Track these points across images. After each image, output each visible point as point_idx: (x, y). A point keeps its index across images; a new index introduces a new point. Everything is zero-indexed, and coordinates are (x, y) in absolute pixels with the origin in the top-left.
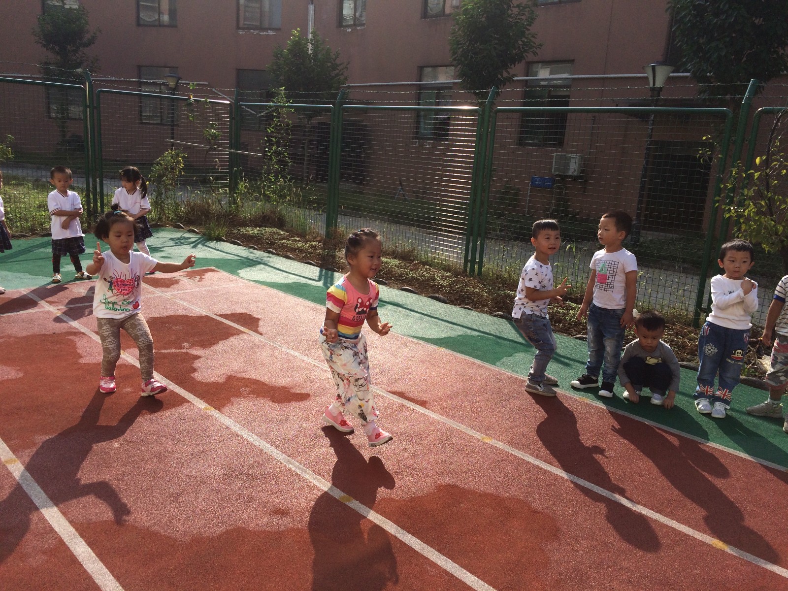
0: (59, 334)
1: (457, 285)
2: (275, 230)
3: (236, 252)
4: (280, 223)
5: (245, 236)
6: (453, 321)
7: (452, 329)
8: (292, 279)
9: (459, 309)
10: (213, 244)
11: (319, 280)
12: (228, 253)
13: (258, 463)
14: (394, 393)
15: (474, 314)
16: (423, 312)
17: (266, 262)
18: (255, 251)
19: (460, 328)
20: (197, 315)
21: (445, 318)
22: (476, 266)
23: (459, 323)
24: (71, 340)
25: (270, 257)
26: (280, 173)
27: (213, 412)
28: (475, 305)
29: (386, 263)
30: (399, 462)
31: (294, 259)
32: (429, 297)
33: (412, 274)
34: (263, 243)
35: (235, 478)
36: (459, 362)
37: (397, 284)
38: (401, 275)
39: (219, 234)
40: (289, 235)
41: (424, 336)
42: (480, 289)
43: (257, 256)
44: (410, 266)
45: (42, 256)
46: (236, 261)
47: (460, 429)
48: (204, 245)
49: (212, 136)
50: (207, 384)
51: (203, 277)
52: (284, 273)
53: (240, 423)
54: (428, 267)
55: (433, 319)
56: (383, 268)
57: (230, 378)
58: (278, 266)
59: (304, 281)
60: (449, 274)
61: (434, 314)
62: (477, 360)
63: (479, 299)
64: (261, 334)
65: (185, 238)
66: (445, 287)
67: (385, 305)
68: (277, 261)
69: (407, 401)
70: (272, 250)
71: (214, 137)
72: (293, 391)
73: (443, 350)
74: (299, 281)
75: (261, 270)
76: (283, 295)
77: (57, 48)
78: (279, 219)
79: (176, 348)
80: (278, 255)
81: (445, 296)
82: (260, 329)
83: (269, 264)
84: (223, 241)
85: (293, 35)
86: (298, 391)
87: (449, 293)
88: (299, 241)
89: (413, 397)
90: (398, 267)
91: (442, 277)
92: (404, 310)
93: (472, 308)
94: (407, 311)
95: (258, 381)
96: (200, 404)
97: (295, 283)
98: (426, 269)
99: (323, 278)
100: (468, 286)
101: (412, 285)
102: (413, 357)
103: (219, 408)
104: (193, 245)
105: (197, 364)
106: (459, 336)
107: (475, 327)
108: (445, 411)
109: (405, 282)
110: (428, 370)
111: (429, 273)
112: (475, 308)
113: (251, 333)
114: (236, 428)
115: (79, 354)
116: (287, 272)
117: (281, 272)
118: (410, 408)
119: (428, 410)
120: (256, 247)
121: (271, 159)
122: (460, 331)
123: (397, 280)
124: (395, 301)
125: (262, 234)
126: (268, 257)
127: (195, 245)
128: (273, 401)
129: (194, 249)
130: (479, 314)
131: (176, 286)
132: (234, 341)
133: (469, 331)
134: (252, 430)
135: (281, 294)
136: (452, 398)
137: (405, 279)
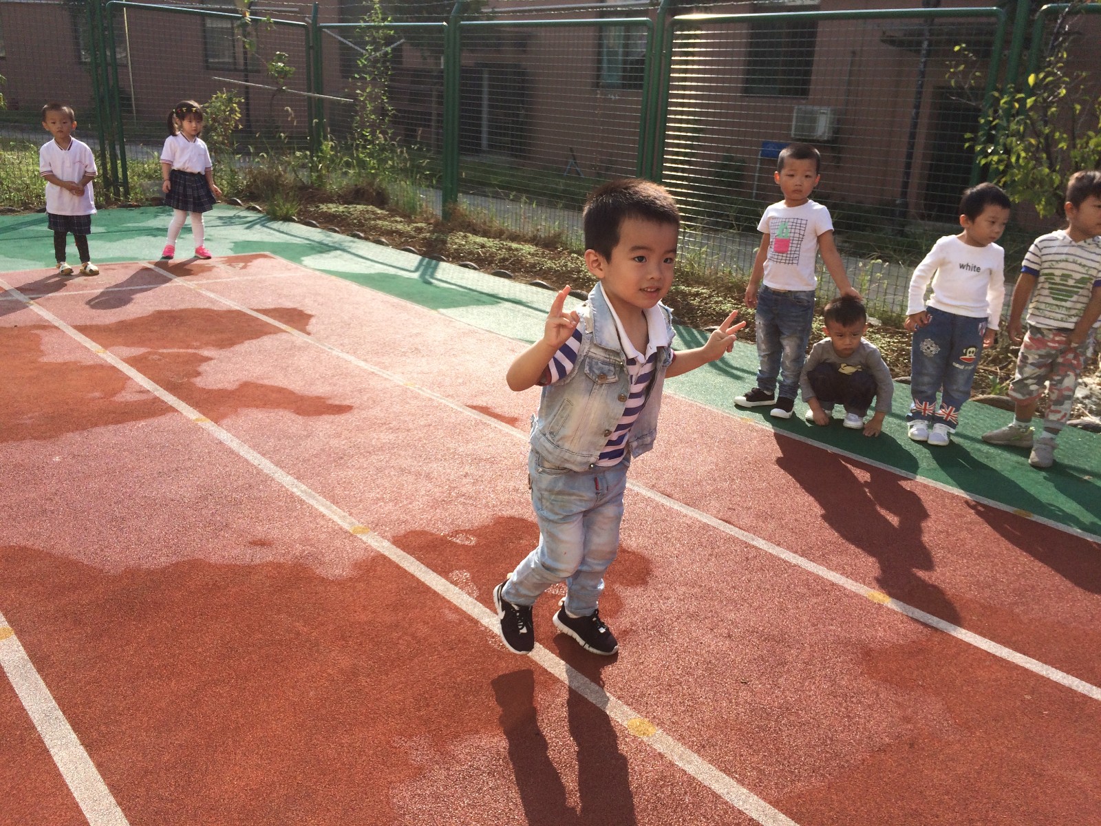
0: (21, 328)
2: (370, 208)
3: (307, 235)
4: (380, 199)
5: (324, 215)
8: (376, 270)
10: (277, 225)
11: (417, 270)
14: (474, 406)
17: (346, 248)
18: (335, 235)
20: (225, 309)
24: (35, 334)
25: (354, 242)
26: (379, 127)
27: (208, 424)
29: (517, 250)
30: (451, 489)
31: (387, 245)
33: (549, 264)
34: (349, 224)
37: (526, 277)
38: (533, 266)
39: (289, 213)
40: (388, 214)
43: (336, 240)
44: (550, 254)
45: (31, 234)
46: (303, 245)
48: (263, 225)
49: (278, 72)
51: (249, 264)
52: (368, 262)
53: (240, 438)
54: (575, 255)
56: (511, 257)
57: (245, 385)
58: (360, 253)
59: (392, 271)
64: (309, 334)
65: (239, 217)
68: (363, 246)
69: (489, 418)
70: (359, 233)
71: (281, 72)
72: (330, 402)
74: (386, 272)
75: (336, 257)
76: (357, 287)
78: (378, 194)
79: (180, 348)
80: (366, 239)
82: (310, 328)
83: (349, 250)
84: (294, 221)
86: (337, 403)
88: (401, 222)
89: (499, 412)
90: (532, 255)
92: (526, 308)
95: (284, 389)
96: (190, 413)
97: (378, 274)
99: (422, 269)
101: (548, 279)
103: (216, 421)
104: (247, 225)
105: (204, 367)
109: (538, 275)
111: (575, 262)
113: (296, 332)
114: (233, 443)
115: (42, 351)
116: (372, 261)
117: (364, 261)
119: (515, 429)
120: (337, 229)
121: (364, 107)
123: (528, 272)
125: (349, 213)
126: (352, 241)
127: (251, 225)
128: (298, 414)
129: (248, 231)
131: (207, 274)
132: (267, 341)
134: (255, 447)
135: (354, 287)
137: (539, 270)
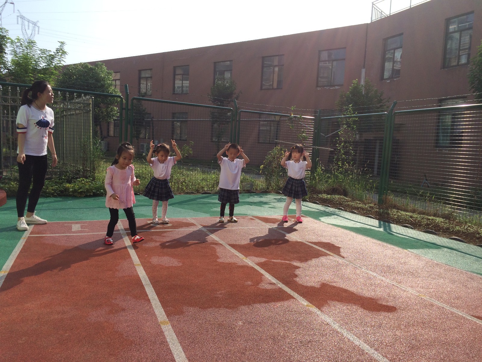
0: (206, 243)
2: (342, 197)
3: (317, 208)
4: (344, 193)
5: (321, 198)
8: (358, 225)
11: (380, 227)
12: (311, 208)
17: (338, 214)
18: (330, 208)
20: (294, 240)
24: (213, 247)
25: (340, 212)
26: (346, 160)
27: (314, 309)
29: (433, 219)
31: (358, 214)
32: (478, 246)
33: (457, 228)
34: (334, 204)
37: (445, 235)
40: (352, 200)
43: (331, 210)
44: (453, 223)
46: (317, 212)
49: (303, 138)
50: (306, 287)
52: (352, 221)
53: (338, 322)
56: (431, 223)
57: (324, 285)
58: (347, 217)
59: (368, 227)
64: (343, 257)
65: (283, 199)
68: (346, 214)
70: (341, 208)
74: (364, 227)
75: (335, 218)
76: (355, 234)
78: (344, 190)
79: (281, 260)
80: (346, 211)
83: (340, 215)
84: (308, 201)
85: (354, 84)
86: (384, 304)
88: (360, 203)
90: (444, 223)
95: (348, 290)
96: (303, 302)
97: (362, 228)
99: (382, 226)
101: (460, 236)
105: (297, 272)
113: (335, 256)
114: (336, 326)
116: (354, 221)
117: (350, 221)
120: (329, 205)
125: (333, 198)
126: (339, 211)
128: (364, 308)
132: (323, 259)
135: (353, 234)
137: (452, 231)
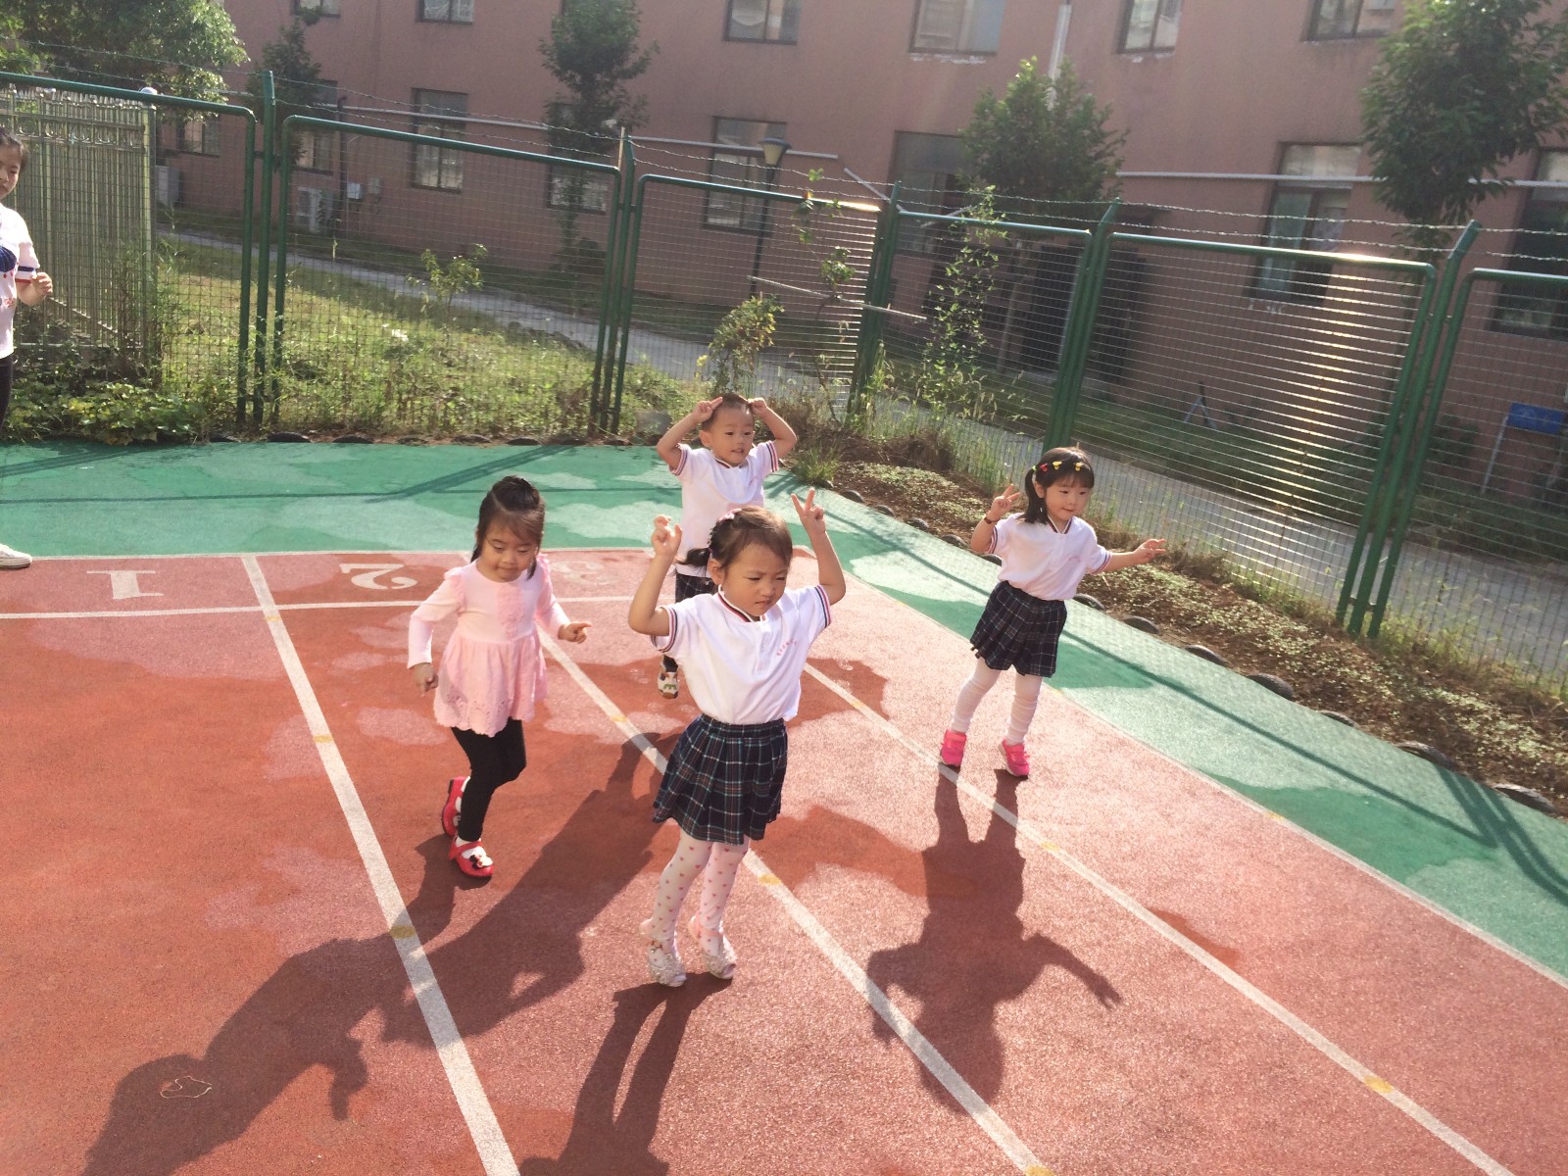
1: (1318, 658)
2: (932, 475)
3: (850, 517)
4: (942, 460)
5: (870, 481)
6: (1305, 747)
7: (1300, 768)
8: (956, 594)
9: (1320, 718)
12: (835, 517)
13: (860, 1038)
14: (1162, 915)
15: (1357, 736)
16: (1235, 713)
17: (907, 547)
18: (888, 519)
19: (1321, 768)
21: (1285, 738)
22: (1368, 617)
23: (1318, 755)
25: (916, 536)
26: (959, 360)
27: (778, 890)
28: (1361, 713)
29: (1160, 582)
30: (1166, 1103)
31: (964, 547)
32: (1251, 677)
33: (1216, 616)
34: (905, 502)
35: (810, 1065)
36: (1316, 860)
37: (1179, 635)
38: (1191, 616)
39: (822, 474)
40: (959, 490)
41: (1237, 778)
42: (1375, 675)
43: (891, 529)
44: (1213, 595)
46: (849, 537)
47: (1313, 1042)
49: (835, 275)
52: (941, 576)
53: (829, 928)
54: (1254, 604)
55: (1258, 736)
56: (1153, 594)
57: (817, 813)
58: (929, 559)
60: (1302, 628)
61: (1262, 723)
62: (1361, 862)
63: (1370, 700)
64: (886, 717)
66: (1291, 658)
67: (1150, 684)
68: (930, 546)
69: (1190, 943)
70: (921, 520)
71: (841, 277)
73: (1281, 821)
74: (971, 600)
75: (896, 563)
76: (936, 627)
77: (578, 78)
78: (942, 451)
80: (933, 532)
81: (1288, 681)
82: (888, 705)
83: (912, 551)
84: (829, 487)
85: (1023, 71)
87: (1300, 675)
88: (978, 507)
89: (1205, 935)
90: (1186, 595)
91: (1286, 634)
92: (1193, 702)
93: (1351, 721)
94: (1200, 706)
95: (872, 830)
96: (755, 866)
97: (962, 603)
98: (1250, 608)
100: (1346, 665)
101: (1214, 644)
102: (1207, 829)
103: (792, 882)
106: (1319, 789)
107: (1356, 772)
108: (1277, 987)
109: (1198, 633)
110: (1241, 869)
111: (1256, 619)
112: (1359, 721)
113: (868, 711)
114: (821, 938)
116: (947, 575)
117: (936, 574)
118: (1196, 961)
119: (1238, 978)
120: (891, 509)
121: (943, 331)
122: (1318, 778)
123: (1181, 626)
124: (1174, 677)
125: (905, 483)
126: (913, 535)
127: (778, 490)
128: (900, 887)
130: (1367, 739)
132: (831, 724)
133: (1344, 780)
135: (932, 626)
136: (1298, 956)
137: (1200, 625)
